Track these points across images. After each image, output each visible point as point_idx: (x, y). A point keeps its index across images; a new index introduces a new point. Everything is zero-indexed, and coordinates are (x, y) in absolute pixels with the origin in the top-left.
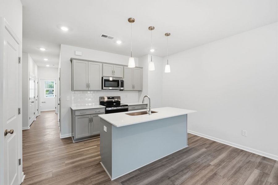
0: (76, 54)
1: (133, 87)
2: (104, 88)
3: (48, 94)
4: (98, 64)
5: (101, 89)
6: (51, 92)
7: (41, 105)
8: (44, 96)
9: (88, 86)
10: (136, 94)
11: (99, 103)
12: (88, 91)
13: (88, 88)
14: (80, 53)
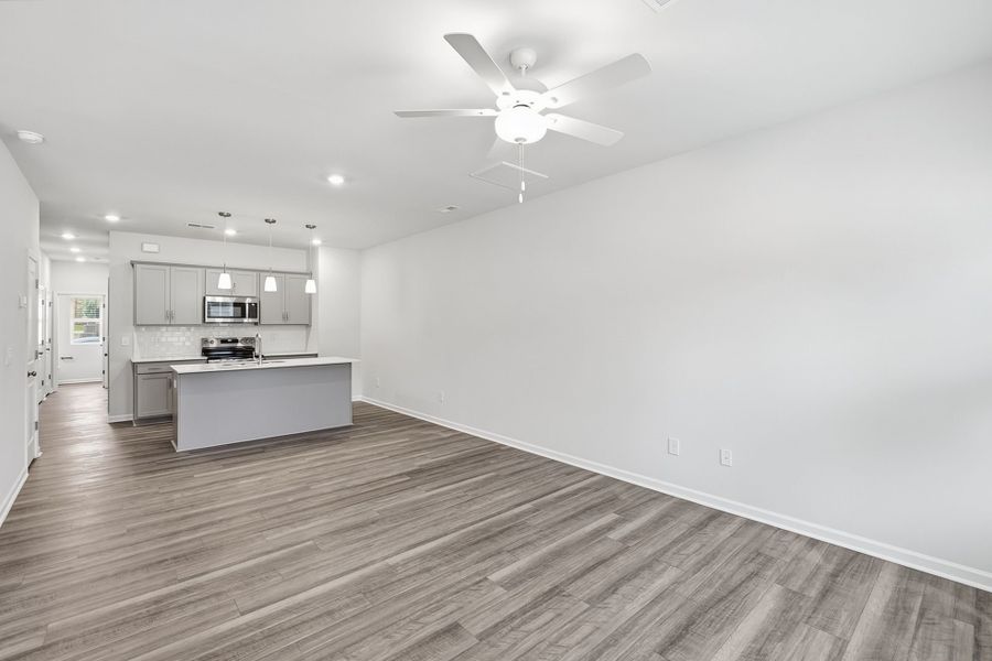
0: (145, 249)
1: (285, 317)
2: (207, 320)
3: (83, 336)
4: (195, 269)
5: (200, 322)
6: (91, 330)
7: (61, 365)
8: (69, 341)
9: (170, 316)
10: (302, 332)
11: (200, 352)
12: (170, 325)
13: (170, 321)
14: (152, 248)
